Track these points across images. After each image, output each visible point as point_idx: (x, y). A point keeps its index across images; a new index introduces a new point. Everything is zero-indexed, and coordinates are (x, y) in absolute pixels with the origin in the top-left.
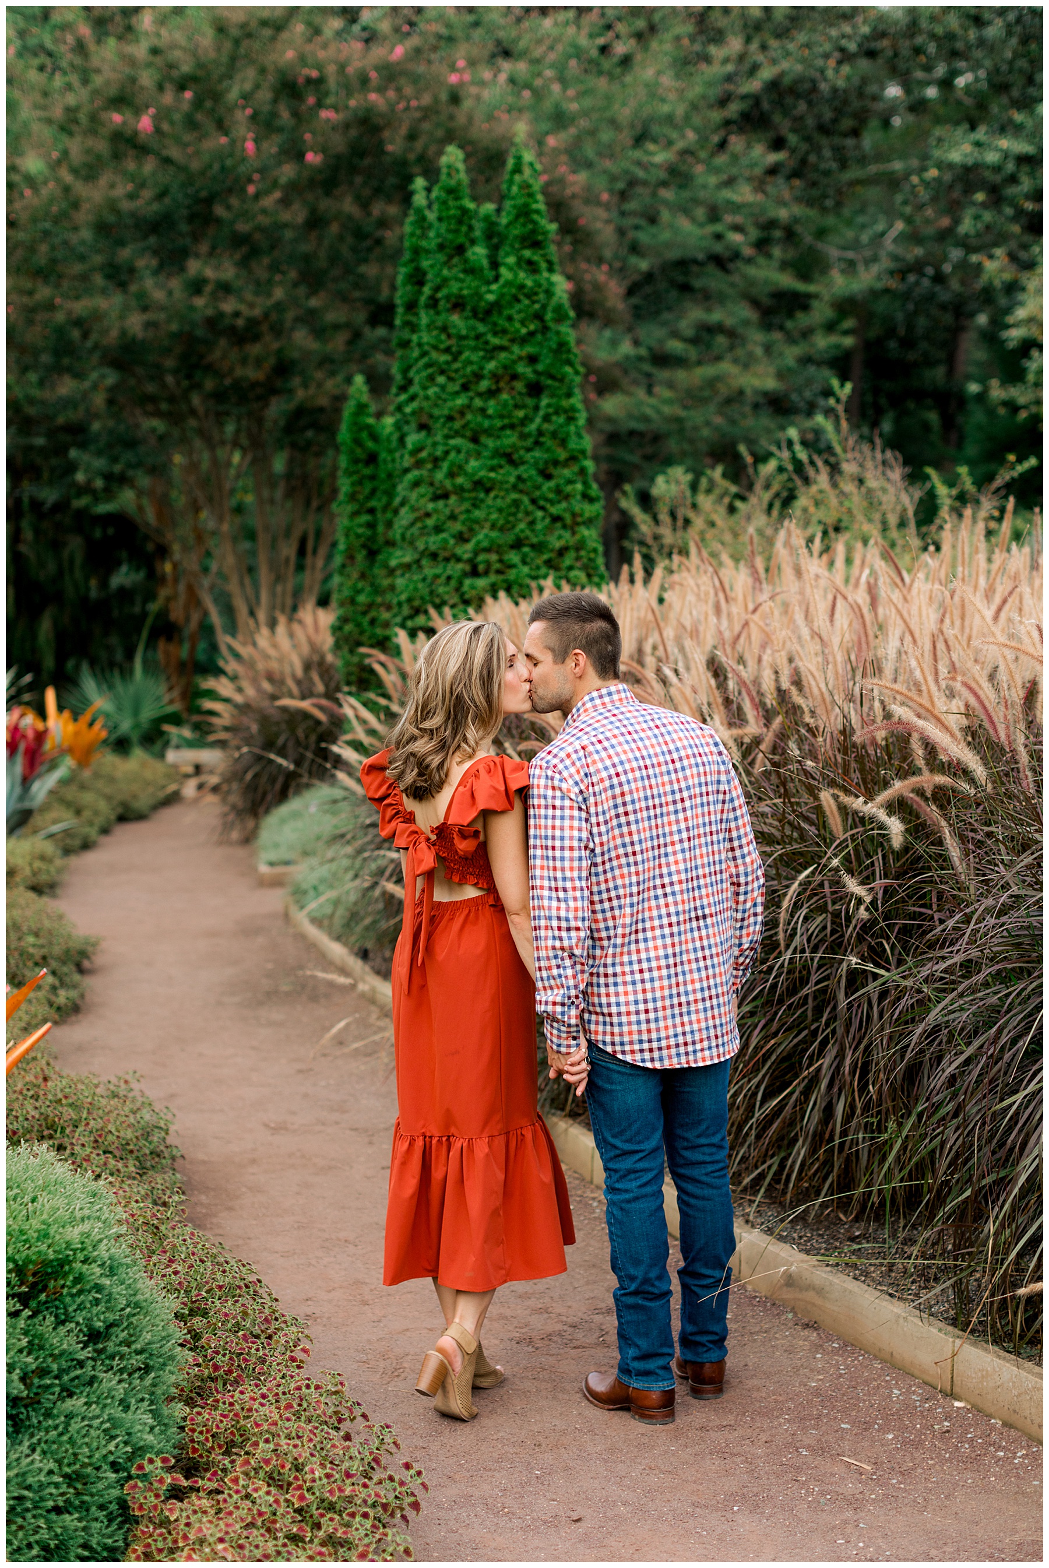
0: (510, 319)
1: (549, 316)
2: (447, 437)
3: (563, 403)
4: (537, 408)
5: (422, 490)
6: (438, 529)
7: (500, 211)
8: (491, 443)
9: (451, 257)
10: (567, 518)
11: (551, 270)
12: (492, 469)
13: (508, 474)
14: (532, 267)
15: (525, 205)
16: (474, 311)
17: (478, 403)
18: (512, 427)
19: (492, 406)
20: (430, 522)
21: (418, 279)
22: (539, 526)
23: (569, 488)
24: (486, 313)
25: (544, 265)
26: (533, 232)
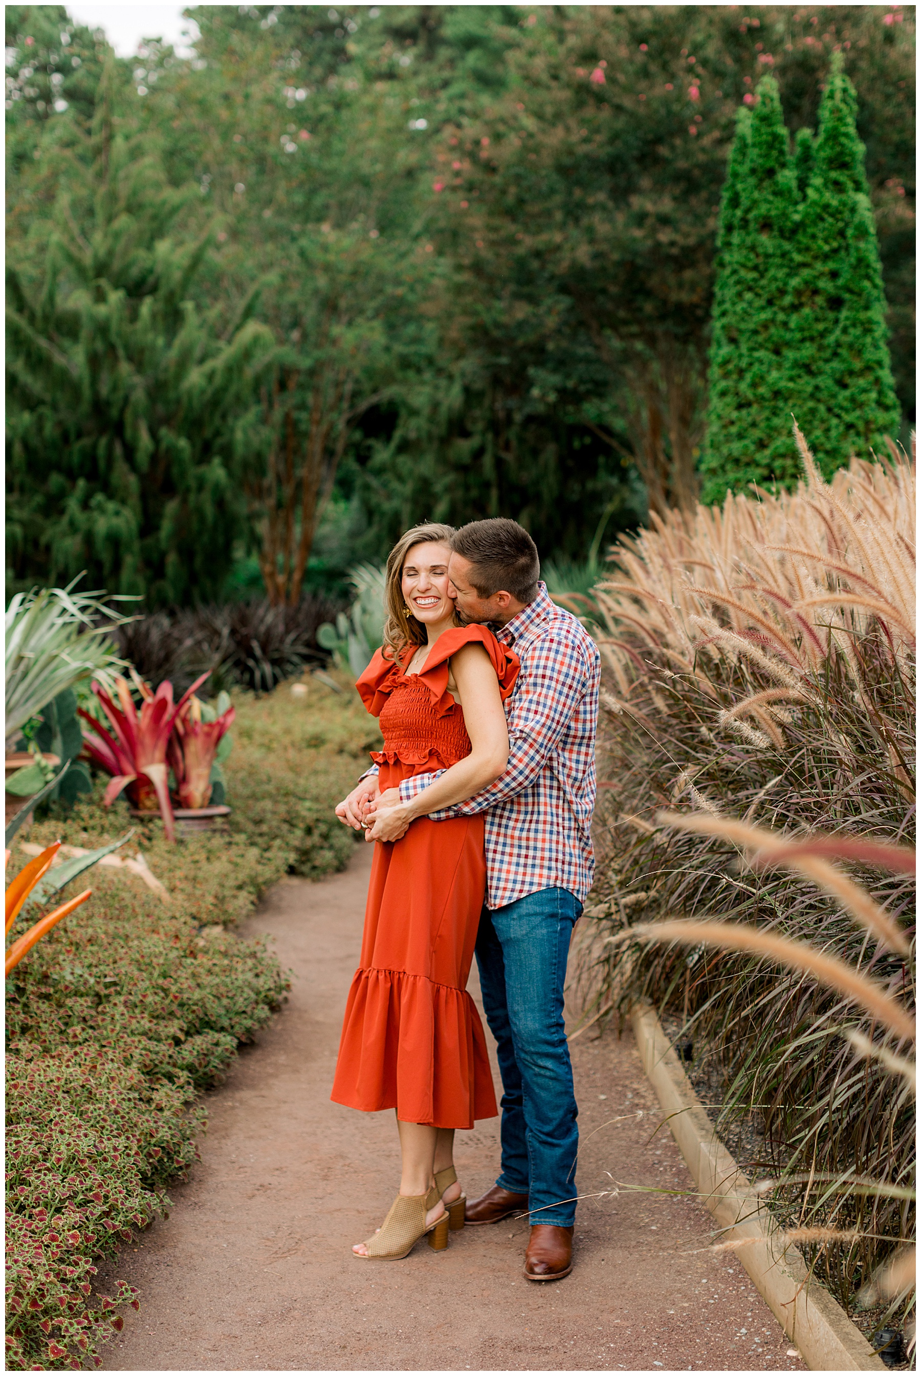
0: (814, 237)
1: (850, 232)
2: (752, 349)
3: (863, 316)
4: (837, 321)
5: (728, 399)
6: (740, 436)
7: (816, 135)
8: (790, 354)
9: (761, 180)
10: (861, 426)
11: (858, 188)
12: (791, 379)
13: (806, 384)
14: (838, 187)
15: (835, 129)
16: (781, 231)
17: (781, 317)
18: (812, 339)
19: (794, 320)
20: (734, 430)
21: (735, 202)
22: (834, 433)
23: (863, 397)
24: (791, 233)
25: (850, 185)
26: (841, 153)
